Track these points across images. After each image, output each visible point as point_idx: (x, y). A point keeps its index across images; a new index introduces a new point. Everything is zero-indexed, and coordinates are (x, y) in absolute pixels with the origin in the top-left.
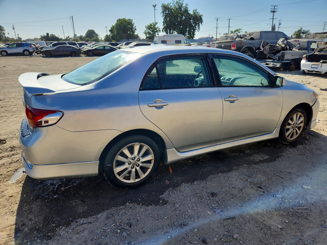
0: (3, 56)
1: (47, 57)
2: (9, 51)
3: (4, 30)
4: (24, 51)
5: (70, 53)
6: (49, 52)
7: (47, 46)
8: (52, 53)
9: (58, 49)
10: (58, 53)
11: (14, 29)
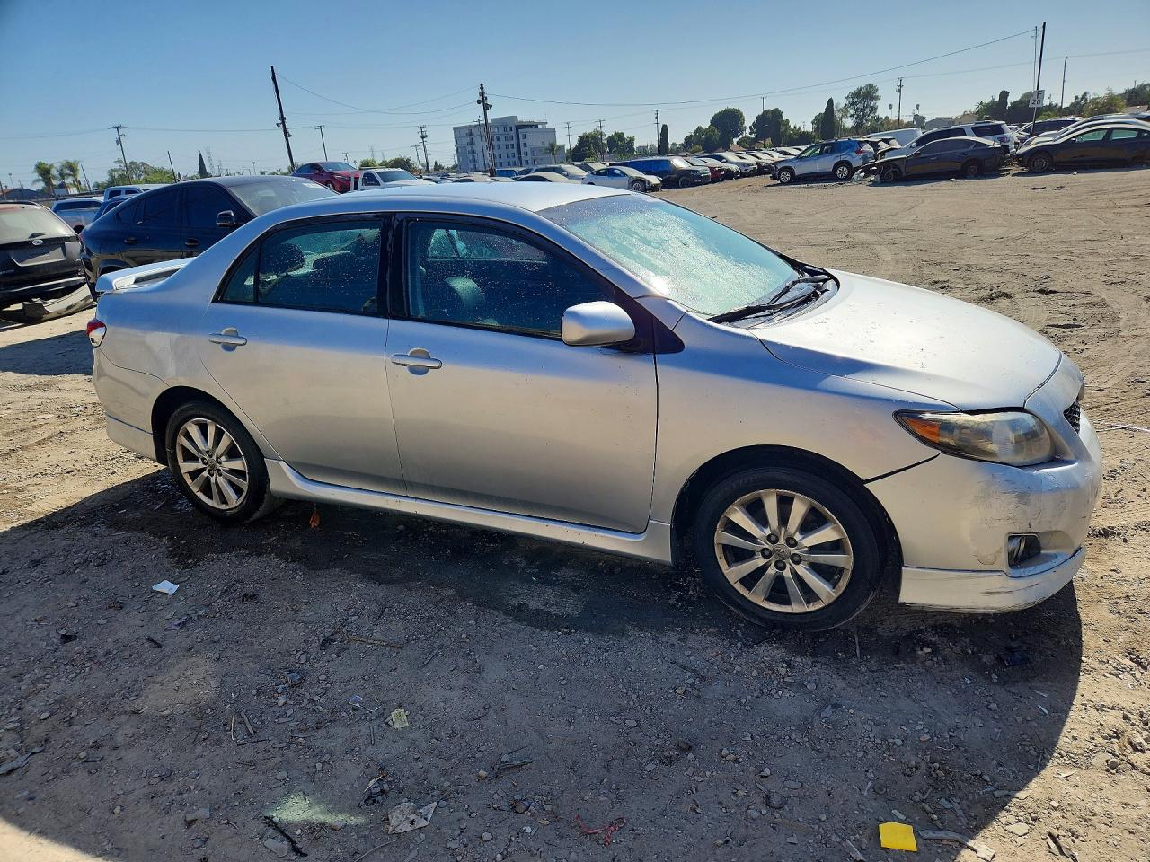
0: (783, 183)
1: (884, 182)
2: (800, 169)
3: (877, 98)
4: (837, 166)
5: (960, 165)
6: (895, 166)
7: (899, 147)
8: (903, 169)
9: (923, 155)
10: (918, 169)
11: (899, 91)
